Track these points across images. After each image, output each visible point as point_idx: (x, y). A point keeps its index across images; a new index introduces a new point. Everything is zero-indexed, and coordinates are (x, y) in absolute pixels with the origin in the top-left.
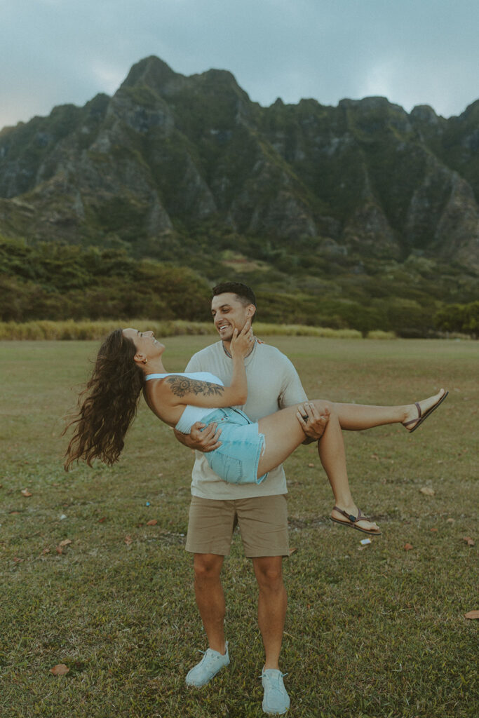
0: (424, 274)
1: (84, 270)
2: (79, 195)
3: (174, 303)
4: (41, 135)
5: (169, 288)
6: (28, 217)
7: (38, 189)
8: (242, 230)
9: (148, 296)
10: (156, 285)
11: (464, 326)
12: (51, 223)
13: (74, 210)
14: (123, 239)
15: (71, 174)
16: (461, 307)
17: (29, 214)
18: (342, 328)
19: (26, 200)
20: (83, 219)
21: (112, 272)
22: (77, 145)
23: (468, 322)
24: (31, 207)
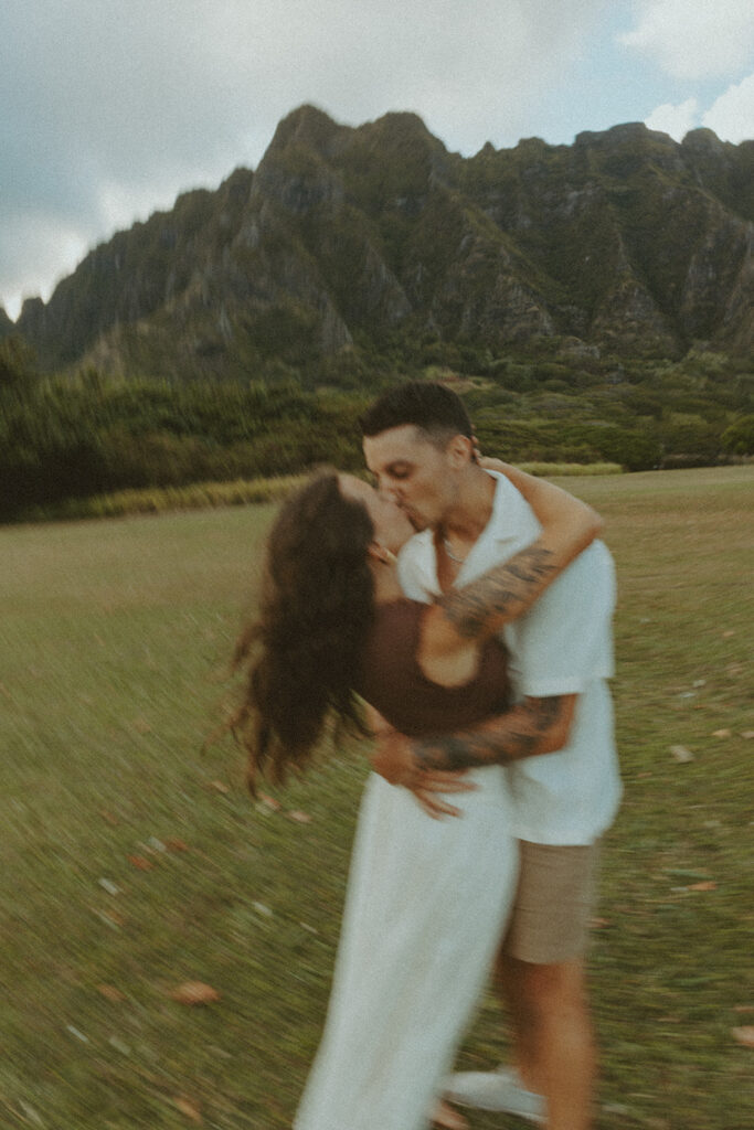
0: (712, 376)
2: (223, 309)
8: (448, 336)
9: (332, 441)
12: (190, 350)
13: (219, 330)
14: (288, 364)
15: (210, 281)
18: (594, 462)
19: (156, 324)
20: (232, 342)
21: (284, 413)
22: (214, 241)
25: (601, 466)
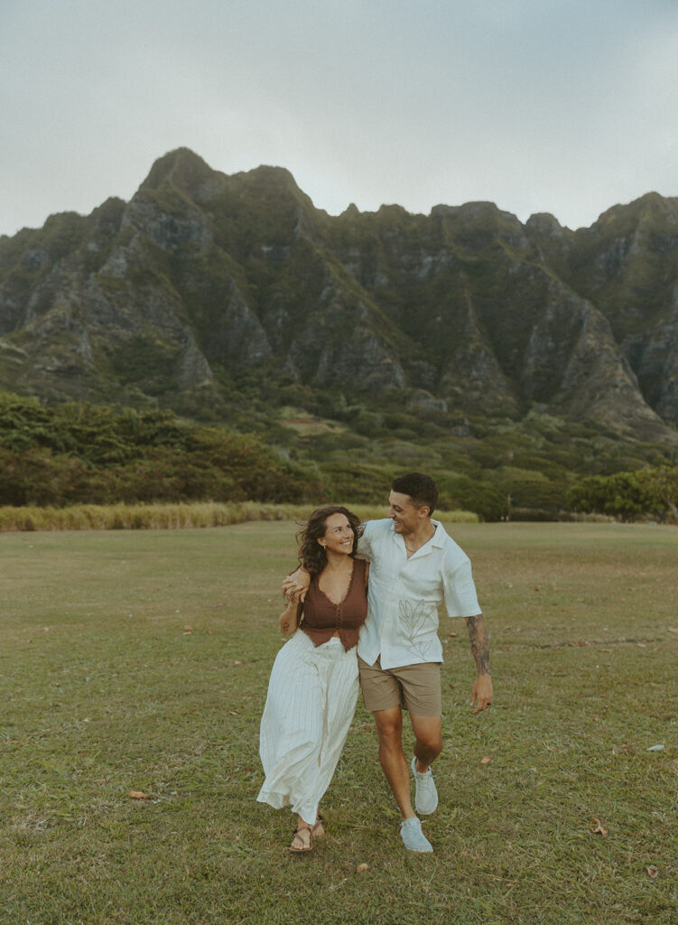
0: (549, 436)
1: (120, 438)
2: (85, 334)
3: (241, 480)
4: (32, 254)
5: (234, 461)
6: (18, 365)
7: (29, 327)
8: (306, 379)
9: (208, 471)
10: (217, 456)
11: (607, 505)
12: (48, 371)
13: (80, 354)
14: (146, 392)
15: (74, 305)
16: (603, 480)
17: (19, 361)
18: (453, 510)
19: (14, 341)
20: (92, 366)
21: (157, 440)
22: (81, 267)
23: (613, 500)
24: (20, 350)
25: (459, 514)
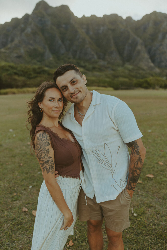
2: (22, 47)
7: (9, 46)
11: (142, 86)
13: (21, 52)
15: (19, 40)
16: (141, 80)
19: (6, 49)
20: (25, 55)
22: (20, 31)
25: (109, 88)
